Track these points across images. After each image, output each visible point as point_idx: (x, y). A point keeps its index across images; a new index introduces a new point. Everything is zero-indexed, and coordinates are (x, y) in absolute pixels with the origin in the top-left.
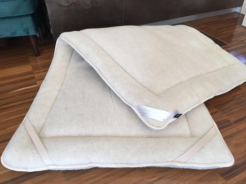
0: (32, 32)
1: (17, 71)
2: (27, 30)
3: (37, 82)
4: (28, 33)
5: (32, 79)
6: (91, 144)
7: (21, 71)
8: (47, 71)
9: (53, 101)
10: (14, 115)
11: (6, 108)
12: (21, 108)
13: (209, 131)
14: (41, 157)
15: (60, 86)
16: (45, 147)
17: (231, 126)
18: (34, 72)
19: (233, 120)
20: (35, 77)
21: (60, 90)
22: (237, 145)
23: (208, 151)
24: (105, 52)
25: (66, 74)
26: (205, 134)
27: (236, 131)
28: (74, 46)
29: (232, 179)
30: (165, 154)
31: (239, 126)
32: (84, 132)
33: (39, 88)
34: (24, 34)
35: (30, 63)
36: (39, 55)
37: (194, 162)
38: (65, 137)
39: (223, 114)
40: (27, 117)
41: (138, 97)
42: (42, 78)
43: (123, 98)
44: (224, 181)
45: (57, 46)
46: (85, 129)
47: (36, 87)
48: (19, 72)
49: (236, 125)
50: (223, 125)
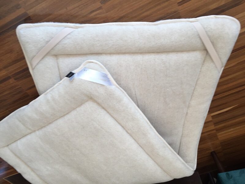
0: (223, 175)
1: (232, 132)
2: (229, 177)
3: (211, 119)
4: (228, 175)
5: (217, 123)
6: (156, 44)
7: (229, 132)
8: (202, 133)
9: (195, 93)
10: (231, 79)
11: (239, 87)
12: (225, 87)
13: (39, 62)
14: (204, 28)
15: (188, 111)
16: (201, 39)
17: (14, 73)
18: (215, 131)
19: (11, 81)
20: (213, 126)
21: (189, 107)
22: (11, 51)
23: (42, 38)
24: (144, 150)
25: (183, 128)
26: (43, 58)
27: (9, 68)
28: (178, 158)
29: (20, 14)
30: (84, 35)
31: (6, 73)
32: (164, 57)
33: (209, 112)
34: (232, 173)
35: (221, 143)
36: (211, 153)
37: (57, 28)
38: (182, 51)
39: (21, 87)
40: (219, 73)
41: (111, 95)
42: (206, 124)
43: (126, 96)
44: (28, 12)
45: (195, 161)
46: (163, 60)
47: (211, 113)
48: (230, 130)
49: (10, 75)
50: (22, 74)
